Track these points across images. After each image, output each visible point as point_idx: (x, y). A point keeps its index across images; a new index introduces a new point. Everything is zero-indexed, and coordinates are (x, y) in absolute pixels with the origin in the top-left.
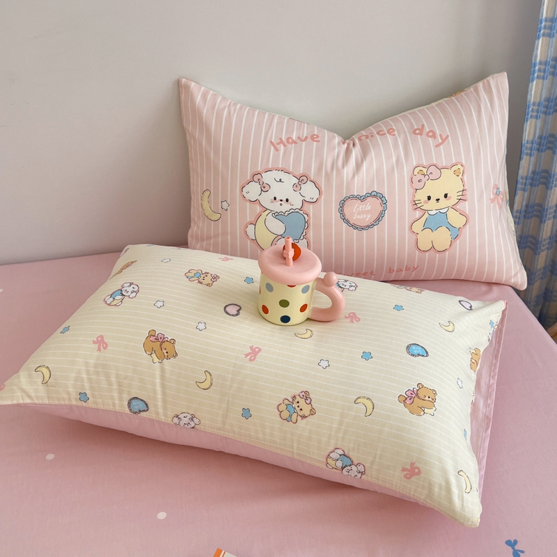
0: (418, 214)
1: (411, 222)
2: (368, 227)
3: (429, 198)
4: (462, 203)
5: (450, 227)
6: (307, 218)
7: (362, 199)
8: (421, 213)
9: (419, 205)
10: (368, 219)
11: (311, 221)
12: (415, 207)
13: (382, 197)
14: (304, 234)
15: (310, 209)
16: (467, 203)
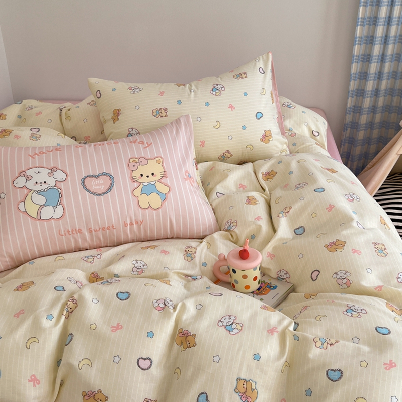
0: (136, 185)
1: (132, 189)
2: (104, 194)
3: (142, 175)
4: (164, 179)
5: (159, 193)
6: (60, 191)
7: (97, 177)
8: (138, 184)
9: (136, 180)
10: (103, 189)
11: (63, 192)
12: (133, 180)
13: (110, 176)
14: (60, 201)
15: (62, 185)
16: (168, 179)
